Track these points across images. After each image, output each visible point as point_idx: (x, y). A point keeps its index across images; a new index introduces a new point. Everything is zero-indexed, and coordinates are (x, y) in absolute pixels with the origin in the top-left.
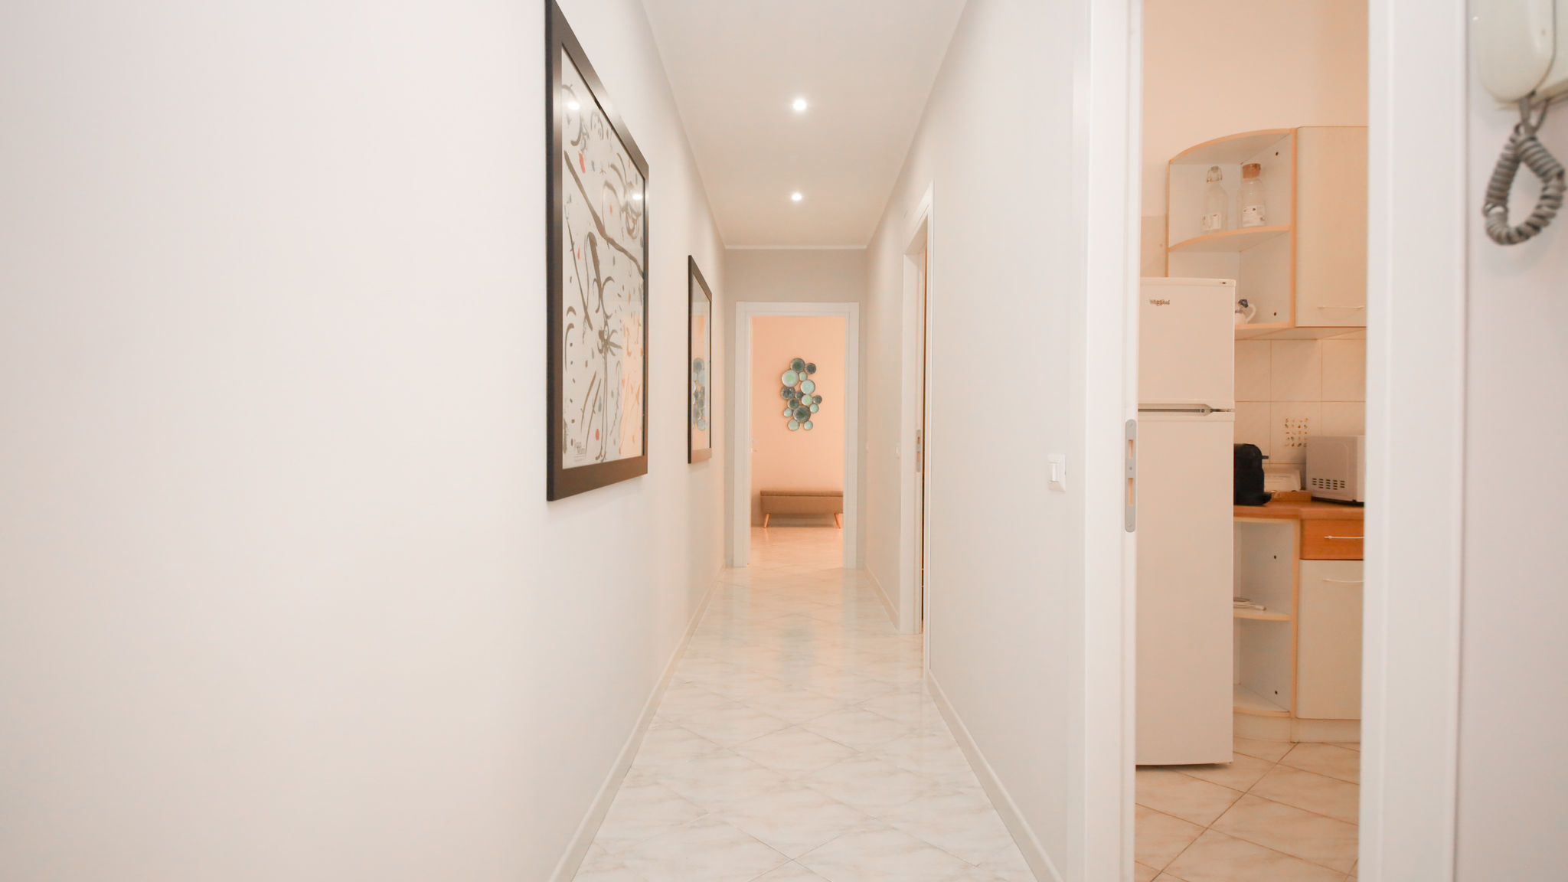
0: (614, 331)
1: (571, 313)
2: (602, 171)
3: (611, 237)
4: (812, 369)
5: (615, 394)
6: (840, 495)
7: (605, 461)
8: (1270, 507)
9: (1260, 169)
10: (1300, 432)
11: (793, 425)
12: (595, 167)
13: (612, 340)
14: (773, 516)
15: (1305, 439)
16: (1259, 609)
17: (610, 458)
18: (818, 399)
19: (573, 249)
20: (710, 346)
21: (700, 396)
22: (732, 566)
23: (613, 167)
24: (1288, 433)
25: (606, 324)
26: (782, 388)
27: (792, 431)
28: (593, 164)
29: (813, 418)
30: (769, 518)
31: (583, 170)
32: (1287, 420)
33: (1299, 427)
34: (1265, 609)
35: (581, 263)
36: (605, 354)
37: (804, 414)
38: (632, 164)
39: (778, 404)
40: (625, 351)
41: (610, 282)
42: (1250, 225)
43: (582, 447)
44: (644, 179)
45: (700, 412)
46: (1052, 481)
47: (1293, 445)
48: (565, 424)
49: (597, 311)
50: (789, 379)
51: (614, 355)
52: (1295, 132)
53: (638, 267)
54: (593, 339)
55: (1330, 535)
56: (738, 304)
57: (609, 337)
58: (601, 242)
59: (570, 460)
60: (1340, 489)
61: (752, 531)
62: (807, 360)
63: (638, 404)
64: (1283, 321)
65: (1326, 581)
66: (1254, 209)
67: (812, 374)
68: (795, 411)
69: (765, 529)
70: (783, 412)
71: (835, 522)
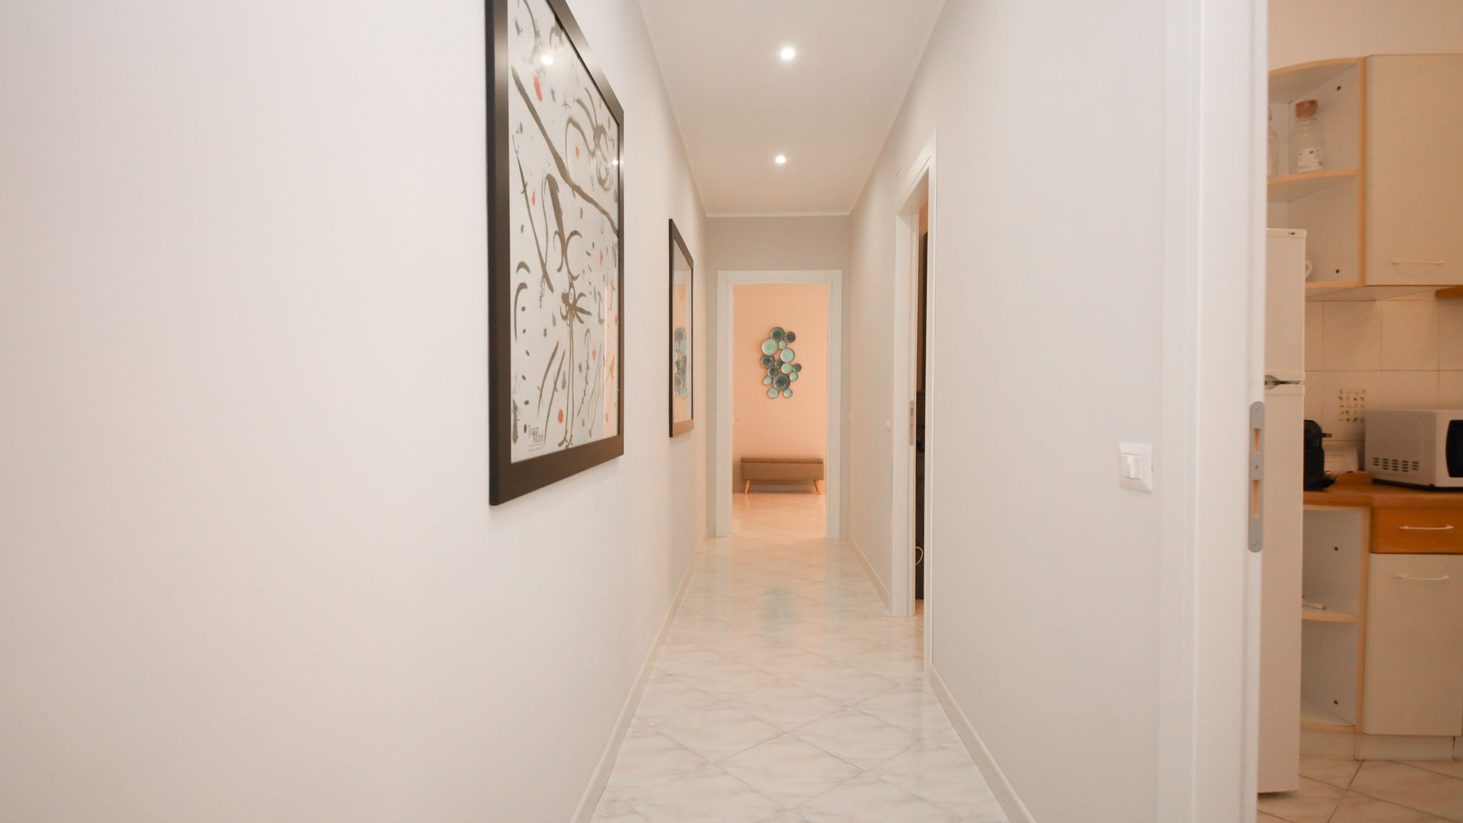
0: (582, 295)
1: (522, 270)
2: (566, 104)
3: (577, 184)
4: (791, 337)
5: (584, 367)
6: (819, 462)
7: (570, 446)
8: (1333, 492)
9: (1317, 106)
10: (1356, 406)
11: (773, 393)
12: (556, 96)
13: (579, 305)
14: (753, 482)
15: (1362, 413)
16: (1317, 608)
17: (576, 443)
18: (798, 368)
19: (525, 191)
20: (690, 315)
21: (681, 364)
22: (715, 536)
23: (579, 102)
24: (1342, 406)
25: (571, 286)
26: (763, 356)
27: (772, 398)
28: (553, 92)
29: (792, 386)
30: (750, 484)
31: (540, 97)
32: (1341, 392)
33: (1355, 399)
34: (1324, 608)
35: (536, 210)
36: (571, 322)
37: (783, 382)
38: (602, 102)
39: (758, 372)
40: (594, 319)
41: (575, 237)
42: (1306, 170)
43: (540, 433)
44: (618, 125)
45: (682, 380)
46: (1130, 478)
47: (1348, 420)
48: (516, 408)
49: (559, 270)
50: (769, 348)
51: (582, 322)
52: (1364, 61)
53: (612, 223)
54: (554, 304)
55: (1407, 525)
56: (719, 272)
57: (575, 301)
58: (564, 191)
59: (521, 451)
60: (1411, 471)
61: (733, 497)
62: (787, 329)
63: (613, 377)
64: (1349, 278)
65: (1399, 578)
66: (1312, 152)
67: (791, 342)
68: (775, 379)
69: (746, 495)
70: (763, 380)
71: (815, 489)
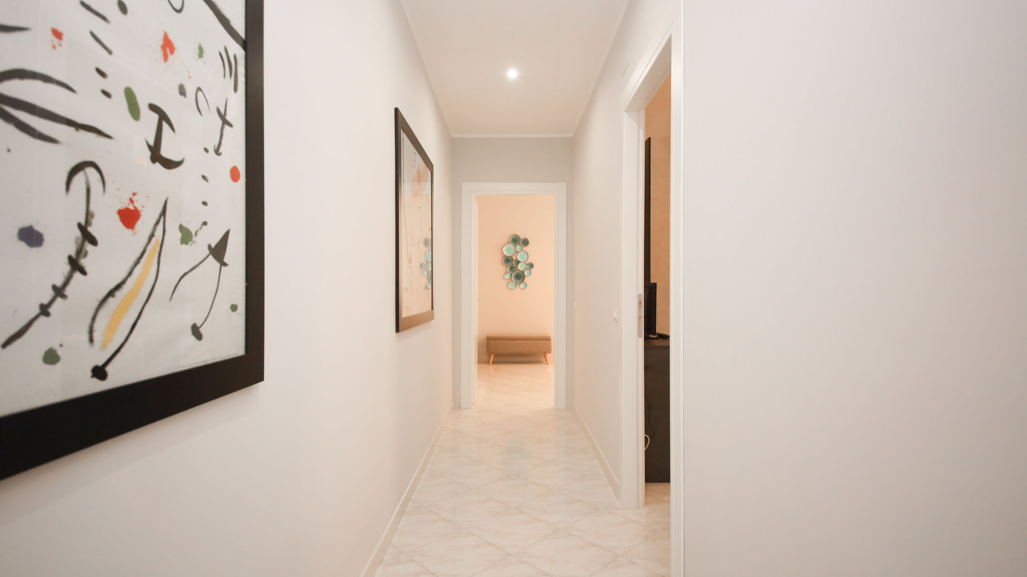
4: (526, 242)
6: (548, 339)
11: (512, 285)
14: (497, 355)
18: (531, 266)
22: (460, 408)
26: (504, 257)
27: (511, 289)
29: (526, 280)
30: (494, 356)
37: (520, 277)
39: (501, 269)
50: (508, 250)
56: (463, 184)
61: (479, 367)
62: (522, 236)
67: (525, 246)
68: (514, 275)
69: (491, 366)
70: (504, 275)
71: (544, 360)
